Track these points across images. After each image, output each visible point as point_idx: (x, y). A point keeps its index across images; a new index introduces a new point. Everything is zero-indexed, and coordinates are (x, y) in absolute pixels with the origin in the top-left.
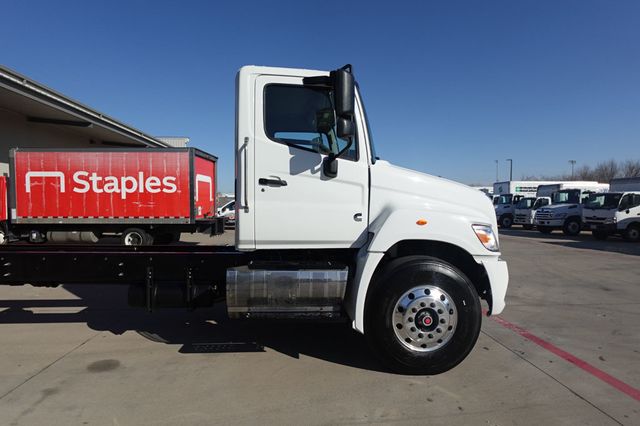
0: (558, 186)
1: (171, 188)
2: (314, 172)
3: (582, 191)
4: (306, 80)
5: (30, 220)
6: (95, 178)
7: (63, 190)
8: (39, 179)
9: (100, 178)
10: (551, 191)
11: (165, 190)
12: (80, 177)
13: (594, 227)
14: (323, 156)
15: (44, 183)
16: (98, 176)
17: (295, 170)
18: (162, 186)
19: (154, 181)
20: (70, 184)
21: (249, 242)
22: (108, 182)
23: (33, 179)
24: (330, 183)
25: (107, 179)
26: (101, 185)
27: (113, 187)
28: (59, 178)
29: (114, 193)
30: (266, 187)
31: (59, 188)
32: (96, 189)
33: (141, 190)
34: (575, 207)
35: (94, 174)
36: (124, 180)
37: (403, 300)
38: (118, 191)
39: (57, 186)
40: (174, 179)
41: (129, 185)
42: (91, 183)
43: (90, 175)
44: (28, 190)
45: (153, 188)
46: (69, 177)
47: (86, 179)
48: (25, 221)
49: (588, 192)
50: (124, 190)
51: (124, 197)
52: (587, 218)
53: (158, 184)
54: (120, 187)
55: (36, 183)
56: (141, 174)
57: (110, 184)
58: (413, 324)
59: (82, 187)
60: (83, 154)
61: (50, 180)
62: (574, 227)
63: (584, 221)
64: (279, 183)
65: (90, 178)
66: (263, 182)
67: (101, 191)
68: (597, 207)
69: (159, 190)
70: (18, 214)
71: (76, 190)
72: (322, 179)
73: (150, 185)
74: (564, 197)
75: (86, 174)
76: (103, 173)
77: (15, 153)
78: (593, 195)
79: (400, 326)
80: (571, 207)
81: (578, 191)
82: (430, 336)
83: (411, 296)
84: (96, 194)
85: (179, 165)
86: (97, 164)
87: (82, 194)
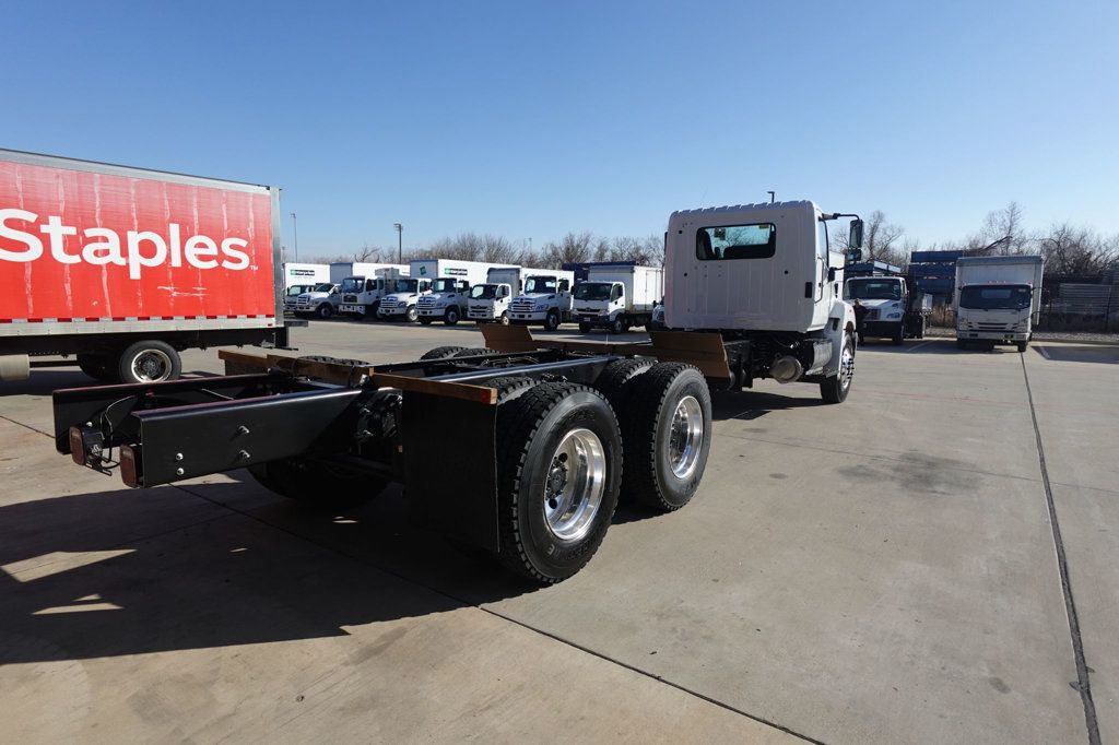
1: (238, 261)
3: (558, 279)
6: (56, 229)
9: (72, 231)
11: (227, 264)
12: (12, 223)
16: (65, 223)
18: (221, 257)
19: (201, 245)
22: (94, 239)
25: (89, 233)
26: (73, 246)
27: (106, 252)
29: (110, 265)
32: (60, 255)
33: (176, 262)
34: (553, 297)
35: (55, 221)
38: (121, 262)
40: (243, 243)
41: (147, 249)
42: (46, 240)
43: (43, 220)
45: (203, 258)
47: (32, 229)
51: (135, 274)
53: (212, 250)
54: (125, 253)
56: (174, 229)
57: (101, 246)
59: (20, 247)
62: (554, 320)
65: (44, 229)
67: (76, 259)
69: (213, 264)
73: (196, 252)
75: (31, 217)
76: (79, 217)
79: (843, 374)
80: (550, 298)
84: (63, 265)
85: (252, 216)
86: (61, 197)
87: (21, 265)
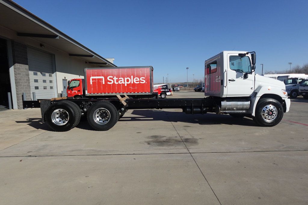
0: (287, 76)
1: (143, 82)
2: (242, 78)
3: (299, 78)
4: (239, 54)
5: (92, 94)
6: (115, 79)
7: (104, 83)
8: (95, 79)
9: (117, 79)
10: (284, 79)
11: (141, 82)
12: (110, 78)
13: (304, 94)
14: (244, 74)
15: (97, 81)
17: (237, 77)
18: (140, 81)
19: (137, 79)
20: (106, 81)
21: (225, 95)
22: (120, 80)
23: (93, 79)
24: (246, 80)
25: (120, 79)
26: (117, 81)
27: (122, 82)
28: (102, 79)
29: (122, 84)
30: (230, 82)
31: (103, 82)
32: (116, 83)
33: (132, 83)
34: (296, 85)
35: (115, 77)
36: (126, 79)
37: (264, 108)
38: (124, 83)
39: (101, 82)
40: (144, 78)
41: (128, 81)
42: (114, 80)
43: (114, 77)
44: (91, 83)
45: (137, 81)
46: (106, 78)
47: (112, 79)
48: (90, 95)
49: (302, 79)
50: (126, 83)
51: (126, 85)
52: (301, 90)
53: (138, 80)
54: (124, 82)
55: (94, 81)
56: (132, 77)
57: (121, 81)
58: (267, 114)
59: (111, 82)
60: (111, 69)
61: (98, 79)
62: (295, 94)
63: (300, 91)
64: (234, 80)
65: (114, 79)
66: (229, 80)
67: (117, 83)
68: (306, 85)
69: (138, 82)
70: (88, 92)
71: (108, 83)
72: (243, 79)
73: (135, 80)
74: (290, 81)
75: (112, 77)
76: (118, 76)
77: (86, 70)
78: (304, 80)
79: (263, 115)
80: (293, 86)
81: (297, 79)
82: (271, 117)
83: (266, 107)
84: (116, 84)
85: (146, 73)
86: (116, 73)
87: (111, 84)
